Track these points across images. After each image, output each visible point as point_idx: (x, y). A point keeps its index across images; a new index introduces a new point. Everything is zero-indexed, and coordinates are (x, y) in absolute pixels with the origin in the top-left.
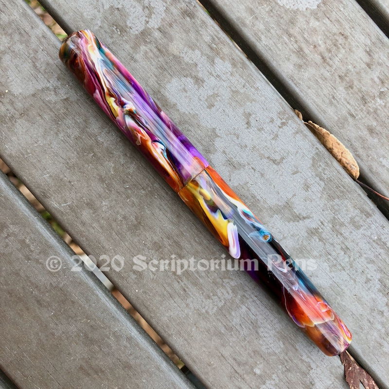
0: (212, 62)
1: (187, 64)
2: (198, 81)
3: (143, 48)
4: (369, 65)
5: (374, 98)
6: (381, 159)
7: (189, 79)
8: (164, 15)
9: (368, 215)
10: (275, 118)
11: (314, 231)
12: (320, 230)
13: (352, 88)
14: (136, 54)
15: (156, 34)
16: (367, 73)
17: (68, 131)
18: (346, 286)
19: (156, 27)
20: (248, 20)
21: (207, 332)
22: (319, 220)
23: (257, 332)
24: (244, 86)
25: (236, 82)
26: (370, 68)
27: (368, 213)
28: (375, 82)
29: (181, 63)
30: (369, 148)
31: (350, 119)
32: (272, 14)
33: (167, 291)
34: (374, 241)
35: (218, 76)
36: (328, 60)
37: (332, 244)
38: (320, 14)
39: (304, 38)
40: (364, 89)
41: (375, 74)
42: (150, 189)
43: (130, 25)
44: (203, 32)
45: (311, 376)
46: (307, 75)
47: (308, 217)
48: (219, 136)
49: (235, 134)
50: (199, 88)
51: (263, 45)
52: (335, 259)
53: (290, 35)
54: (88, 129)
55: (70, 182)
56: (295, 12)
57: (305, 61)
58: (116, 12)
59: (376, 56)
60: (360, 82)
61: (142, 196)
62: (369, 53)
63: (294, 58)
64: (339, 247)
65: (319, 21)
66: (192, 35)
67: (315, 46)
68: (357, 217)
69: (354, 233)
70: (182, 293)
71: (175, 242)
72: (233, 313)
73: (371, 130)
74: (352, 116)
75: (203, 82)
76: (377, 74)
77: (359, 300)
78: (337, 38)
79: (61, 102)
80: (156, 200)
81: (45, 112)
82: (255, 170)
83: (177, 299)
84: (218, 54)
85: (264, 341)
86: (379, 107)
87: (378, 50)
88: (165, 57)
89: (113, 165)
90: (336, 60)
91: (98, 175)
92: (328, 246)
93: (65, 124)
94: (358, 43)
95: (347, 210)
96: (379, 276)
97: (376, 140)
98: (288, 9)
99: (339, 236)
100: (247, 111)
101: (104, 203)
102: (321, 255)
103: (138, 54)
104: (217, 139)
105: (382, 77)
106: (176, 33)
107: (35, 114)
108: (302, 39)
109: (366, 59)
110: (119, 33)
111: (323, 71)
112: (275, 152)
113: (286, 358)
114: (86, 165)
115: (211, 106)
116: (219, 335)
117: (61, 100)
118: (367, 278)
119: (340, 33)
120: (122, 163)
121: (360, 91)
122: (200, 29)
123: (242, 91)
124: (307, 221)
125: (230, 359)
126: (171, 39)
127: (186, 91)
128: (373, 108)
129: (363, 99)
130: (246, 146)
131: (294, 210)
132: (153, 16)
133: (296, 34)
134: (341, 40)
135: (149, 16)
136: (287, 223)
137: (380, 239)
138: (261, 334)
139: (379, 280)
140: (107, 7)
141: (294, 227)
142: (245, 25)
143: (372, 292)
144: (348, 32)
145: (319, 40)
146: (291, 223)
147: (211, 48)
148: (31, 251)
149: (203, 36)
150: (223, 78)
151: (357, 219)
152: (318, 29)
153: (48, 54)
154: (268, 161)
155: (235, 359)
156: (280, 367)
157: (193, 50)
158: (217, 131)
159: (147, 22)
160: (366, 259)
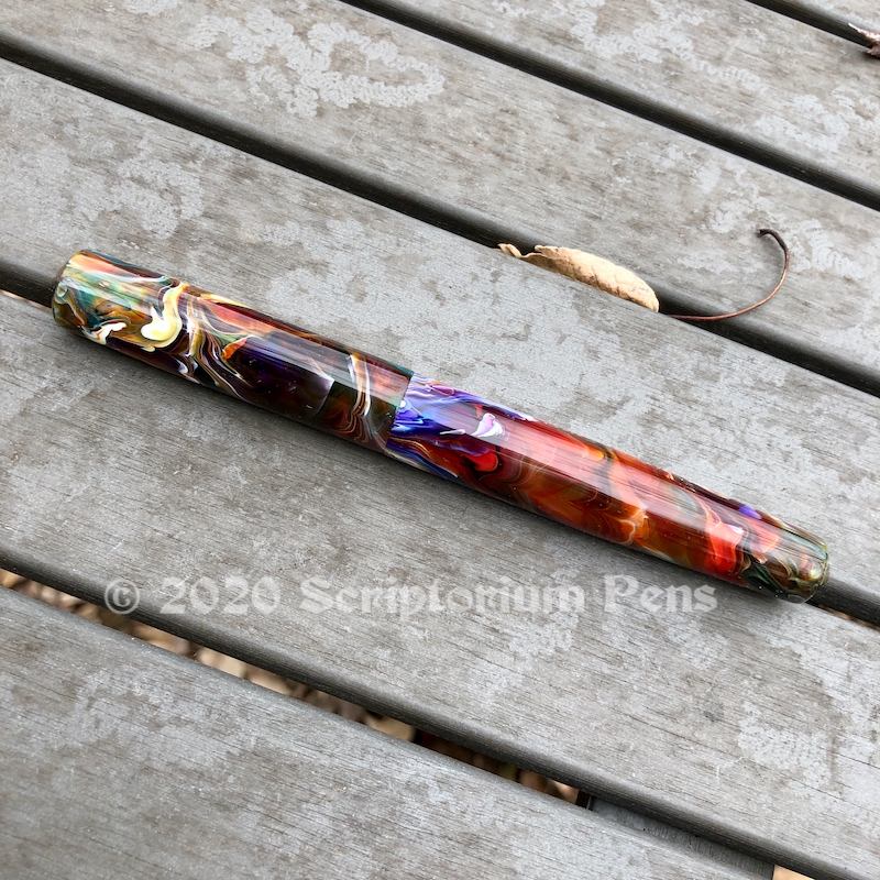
0: (325, 229)
1: (283, 249)
2: (317, 267)
3: (192, 254)
4: (573, 137)
5: (610, 179)
6: (679, 261)
7: (300, 271)
8: (202, 191)
9: (717, 353)
10: (477, 270)
11: (649, 417)
12: (659, 411)
13: (569, 179)
14: (185, 268)
15: (205, 224)
16: (577, 149)
17: (122, 447)
18: (760, 482)
19: (198, 213)
20: (348, 146)
21: (580, 687)
22: (647, 396)
23: (667, 641)
24: (398, 245)
25: (382, 244)
26: (576, 140)
27: (715, 350)
28: (597, 157)
29: (271, 251)
30: (650, 253)
31: (595, 224)
32: (380, 124)
33: (464, 649)
34: (753, 388)
35: (346, 247)
36: (507, 154)
37: (692, 424)
38: (455, 97)
39: (452, 139)
40: (586, 172)
41: (590, 146)
42: (329, 480)
43: (151, 228)
44: (283, 191)
45: (807, 671)
46: (487, 188)
47: (626, 400)
48: (402, 338)
49: (427, 323)
50: (325, 277)
51: (394, 172)
52: (713, 446)
53: (428, 143)
54: (159, 428)
55: (170, 536)
56: (415, 109)
57: (472, 170)
58: (114, 217)
59: (575, 121)
60: (576, 166)
61: (322, 498)
62: (562, 120)
63: (454, 173)
64: (705, 424)
65: (459, 107)
66: (269, 203)
67: (475, 143)
68: (702, 364)
69: (714, 390)
70: (492, 637)
71: (427, 551)
72: (604, 628)
73: (637, 226)
74: (595, 218)
75: (326, 266)
76: (593, 144)
77: (795, 494)
78: (501, 118)
79: (83, 402)
80: (351, 494)
81: (59, 434)
82: (494, 365)
83: (489, 653)
84: (327, 213)
85: (689, 650)
86: (627, 189)
87: (571, 112)
88: (240, 254)
89: (239, 469)
90: (519, 149)
91: (219, 498)
92: (686, 430)
93: (111, 438)
94: (536, 112)
95: (679, 360)
96: (798, 439)
97: (653, 237)
98: (402, 108)
99: (695, 407)
100: (426, 279)
101: (256, 544)
102: (685, 452)
103: (188, 268)
104: (403, 344)
105: (603, 146)
106: (239, 209)
107: (43, 446)
108: (449, 142)
109: (563, 130)
110: (137, 247)
111: (508, 173)
112: (509, 321)
113: (746, 660)
114: (188, 492)
115: (361, 297)
116: (604, 681)
117: (83, 399)
118: (782, 453)
119: (502, 110)
120: (254, 457)
121: (583, 178)
122: (275, 188)
123: (399, 252)
124: (628, 407)
125: (652, 717)
126: (234, 222)
127: (305, 291)
128: (619, 194)
129: (594, 186)
130: (457, 334)
131: (597, 399)
132: (184, 199)
133: (435, 138)
134: (509, 120)
135: (178, 201)
136: (599, 426)
137: (761, 381)
138: (675, 640)
139: (803, 446)
140: (93, 215)
141: (614, 426)
142: (345, 155)
143: (806, 469)
144: (512, 105)
145: (474, 131)
146: (605, 421)
147: (312, 210)
148: (156, 707)
149: (287, 197)
150: (357, 246)
151: (704, 366)
152: (463, 117)
153: (17, 332)
154: (506, 340)
155: (660, 713)
156: (746, 682)
157: (283, 224)
158: (394, 330)
159: (179, 212)
160: (759, 421)
